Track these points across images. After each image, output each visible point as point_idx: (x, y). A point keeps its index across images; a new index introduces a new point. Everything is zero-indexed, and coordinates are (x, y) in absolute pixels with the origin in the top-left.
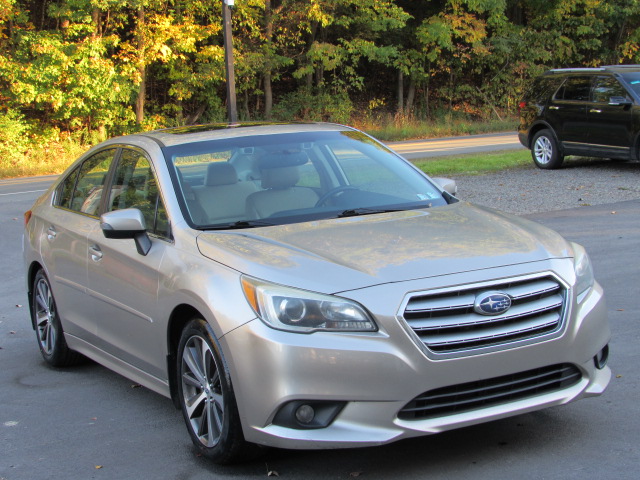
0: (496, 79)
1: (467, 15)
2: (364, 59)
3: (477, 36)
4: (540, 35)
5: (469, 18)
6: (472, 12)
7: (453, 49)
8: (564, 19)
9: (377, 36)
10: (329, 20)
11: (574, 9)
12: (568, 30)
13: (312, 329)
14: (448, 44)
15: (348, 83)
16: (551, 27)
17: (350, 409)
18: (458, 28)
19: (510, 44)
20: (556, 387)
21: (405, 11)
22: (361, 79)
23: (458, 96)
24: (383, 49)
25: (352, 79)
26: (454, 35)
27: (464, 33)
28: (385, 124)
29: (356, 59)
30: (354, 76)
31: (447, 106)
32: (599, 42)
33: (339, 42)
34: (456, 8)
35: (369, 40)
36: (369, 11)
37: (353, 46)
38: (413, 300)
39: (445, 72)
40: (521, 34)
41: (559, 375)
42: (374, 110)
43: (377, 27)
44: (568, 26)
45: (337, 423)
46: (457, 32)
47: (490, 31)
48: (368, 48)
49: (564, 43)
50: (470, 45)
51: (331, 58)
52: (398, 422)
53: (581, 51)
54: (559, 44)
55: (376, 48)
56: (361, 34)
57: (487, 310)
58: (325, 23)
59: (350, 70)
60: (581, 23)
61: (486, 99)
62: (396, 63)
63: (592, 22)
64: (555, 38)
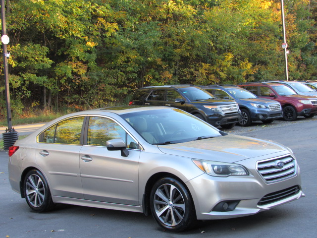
0: (90, 92)
1: (78, 62)
2: (31, 83)
3: (82, 71)
4: (111, 71)
5: (79, 64)
6: (81, 60)
7: (72, 78)
8: (121, 64)
9: (36, 71)
10: (15, 64)
11: (126, 60)
12: (122, 69)
13: (227, 175)
14: (70, 75)
15: (24, 94)
16: (115, 68)
17: (241, 202)
18: (75, 68)
19: (97, 75)
20: (294, 194)
21: (50, 59)
22: (29, 92)
23: (73, 100)
24: (40, 78)
25: (25, 92)
26: (73, 71)
27: (77, 70)
28: (39, 114)
29: (27, 83)
30: (26, 91)
31: (66, 105)
32: (136, 75)
33: (20, 75)
34: (73, 58)
35: (33, 74)
36: (33, 60)
37: (26, 76)
38: (259, 164)
39: (67, 89)
40: (103, 71)
41: (294, 190)
42: (34, 107)
43: (37, 67)
44: (122, 67)
45: (237, 208)
46: (74, 70)
47: (88, 69)
48: (33, 77)
49: (121, 75)
50: (80, 76)
51: (16, 82)
52: (258, 206)
53: (128, 79)
54: (119, 75)
55: (37, 78)
56: (29, 71)
57: (279, 167)
58: (14, 65)
59: (24, 88)
60: (129, 66)
61: (85, 102)
62: (45, 85)
63: (133, 65)
64: (117, 72)
